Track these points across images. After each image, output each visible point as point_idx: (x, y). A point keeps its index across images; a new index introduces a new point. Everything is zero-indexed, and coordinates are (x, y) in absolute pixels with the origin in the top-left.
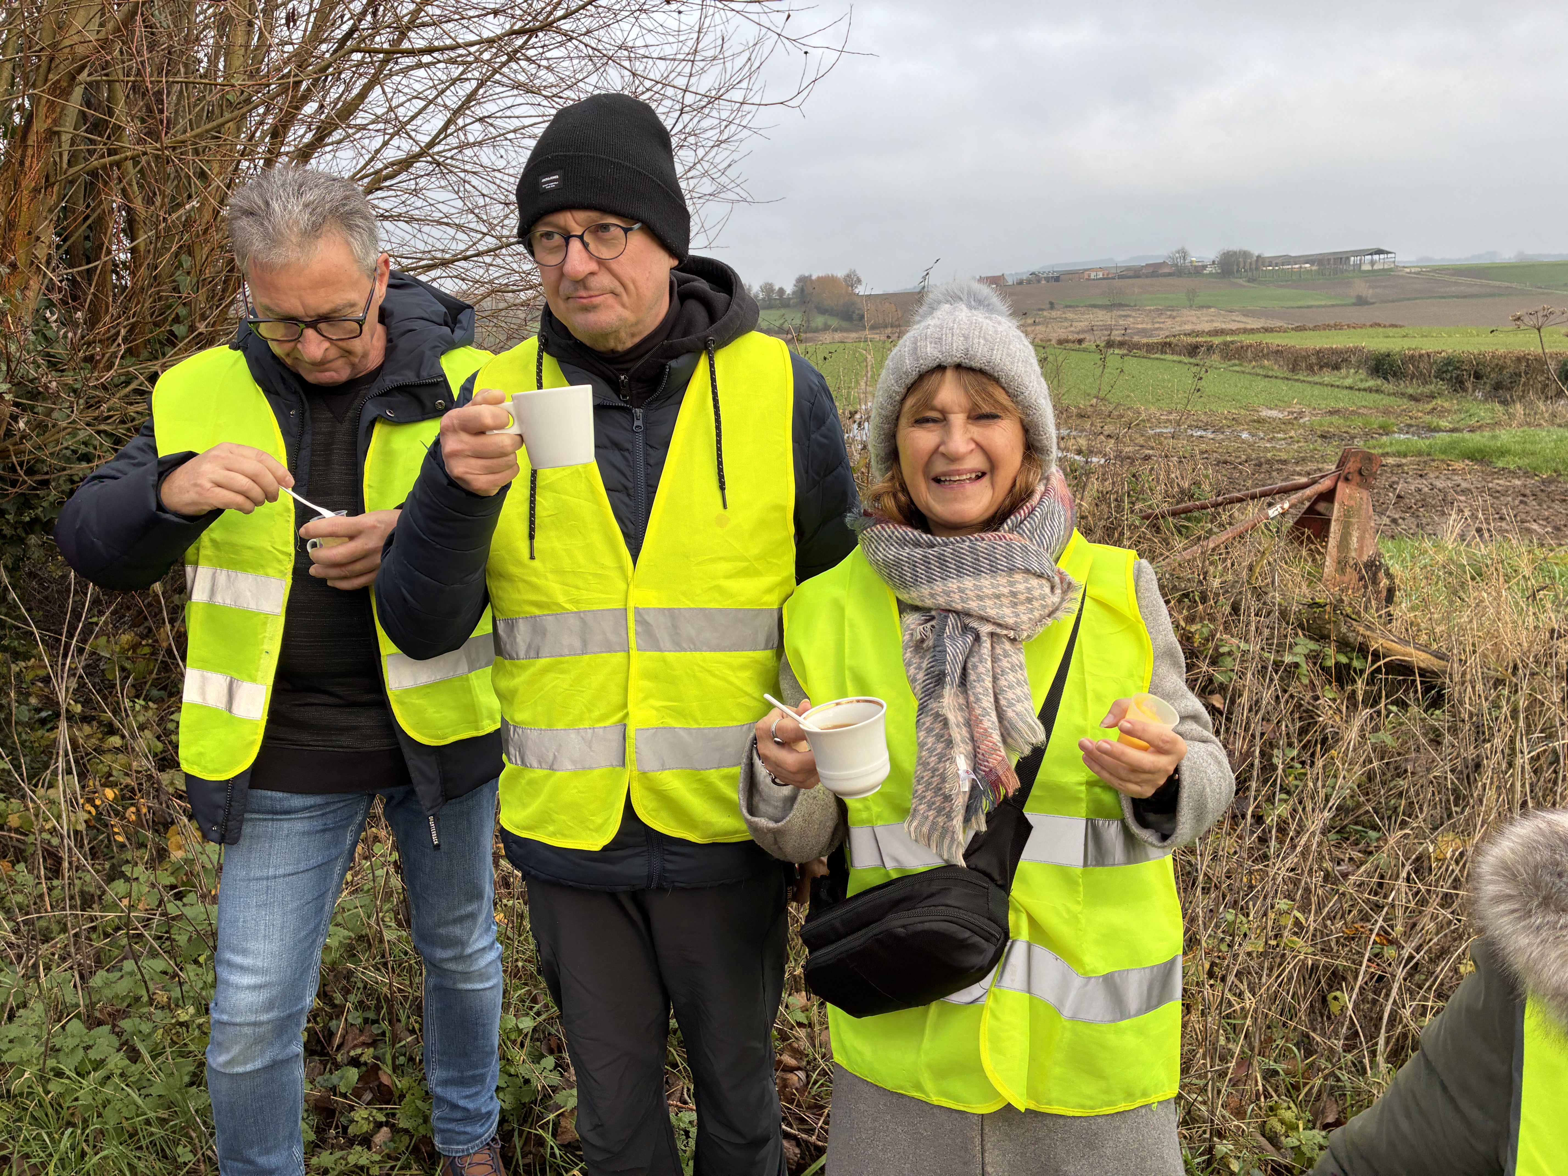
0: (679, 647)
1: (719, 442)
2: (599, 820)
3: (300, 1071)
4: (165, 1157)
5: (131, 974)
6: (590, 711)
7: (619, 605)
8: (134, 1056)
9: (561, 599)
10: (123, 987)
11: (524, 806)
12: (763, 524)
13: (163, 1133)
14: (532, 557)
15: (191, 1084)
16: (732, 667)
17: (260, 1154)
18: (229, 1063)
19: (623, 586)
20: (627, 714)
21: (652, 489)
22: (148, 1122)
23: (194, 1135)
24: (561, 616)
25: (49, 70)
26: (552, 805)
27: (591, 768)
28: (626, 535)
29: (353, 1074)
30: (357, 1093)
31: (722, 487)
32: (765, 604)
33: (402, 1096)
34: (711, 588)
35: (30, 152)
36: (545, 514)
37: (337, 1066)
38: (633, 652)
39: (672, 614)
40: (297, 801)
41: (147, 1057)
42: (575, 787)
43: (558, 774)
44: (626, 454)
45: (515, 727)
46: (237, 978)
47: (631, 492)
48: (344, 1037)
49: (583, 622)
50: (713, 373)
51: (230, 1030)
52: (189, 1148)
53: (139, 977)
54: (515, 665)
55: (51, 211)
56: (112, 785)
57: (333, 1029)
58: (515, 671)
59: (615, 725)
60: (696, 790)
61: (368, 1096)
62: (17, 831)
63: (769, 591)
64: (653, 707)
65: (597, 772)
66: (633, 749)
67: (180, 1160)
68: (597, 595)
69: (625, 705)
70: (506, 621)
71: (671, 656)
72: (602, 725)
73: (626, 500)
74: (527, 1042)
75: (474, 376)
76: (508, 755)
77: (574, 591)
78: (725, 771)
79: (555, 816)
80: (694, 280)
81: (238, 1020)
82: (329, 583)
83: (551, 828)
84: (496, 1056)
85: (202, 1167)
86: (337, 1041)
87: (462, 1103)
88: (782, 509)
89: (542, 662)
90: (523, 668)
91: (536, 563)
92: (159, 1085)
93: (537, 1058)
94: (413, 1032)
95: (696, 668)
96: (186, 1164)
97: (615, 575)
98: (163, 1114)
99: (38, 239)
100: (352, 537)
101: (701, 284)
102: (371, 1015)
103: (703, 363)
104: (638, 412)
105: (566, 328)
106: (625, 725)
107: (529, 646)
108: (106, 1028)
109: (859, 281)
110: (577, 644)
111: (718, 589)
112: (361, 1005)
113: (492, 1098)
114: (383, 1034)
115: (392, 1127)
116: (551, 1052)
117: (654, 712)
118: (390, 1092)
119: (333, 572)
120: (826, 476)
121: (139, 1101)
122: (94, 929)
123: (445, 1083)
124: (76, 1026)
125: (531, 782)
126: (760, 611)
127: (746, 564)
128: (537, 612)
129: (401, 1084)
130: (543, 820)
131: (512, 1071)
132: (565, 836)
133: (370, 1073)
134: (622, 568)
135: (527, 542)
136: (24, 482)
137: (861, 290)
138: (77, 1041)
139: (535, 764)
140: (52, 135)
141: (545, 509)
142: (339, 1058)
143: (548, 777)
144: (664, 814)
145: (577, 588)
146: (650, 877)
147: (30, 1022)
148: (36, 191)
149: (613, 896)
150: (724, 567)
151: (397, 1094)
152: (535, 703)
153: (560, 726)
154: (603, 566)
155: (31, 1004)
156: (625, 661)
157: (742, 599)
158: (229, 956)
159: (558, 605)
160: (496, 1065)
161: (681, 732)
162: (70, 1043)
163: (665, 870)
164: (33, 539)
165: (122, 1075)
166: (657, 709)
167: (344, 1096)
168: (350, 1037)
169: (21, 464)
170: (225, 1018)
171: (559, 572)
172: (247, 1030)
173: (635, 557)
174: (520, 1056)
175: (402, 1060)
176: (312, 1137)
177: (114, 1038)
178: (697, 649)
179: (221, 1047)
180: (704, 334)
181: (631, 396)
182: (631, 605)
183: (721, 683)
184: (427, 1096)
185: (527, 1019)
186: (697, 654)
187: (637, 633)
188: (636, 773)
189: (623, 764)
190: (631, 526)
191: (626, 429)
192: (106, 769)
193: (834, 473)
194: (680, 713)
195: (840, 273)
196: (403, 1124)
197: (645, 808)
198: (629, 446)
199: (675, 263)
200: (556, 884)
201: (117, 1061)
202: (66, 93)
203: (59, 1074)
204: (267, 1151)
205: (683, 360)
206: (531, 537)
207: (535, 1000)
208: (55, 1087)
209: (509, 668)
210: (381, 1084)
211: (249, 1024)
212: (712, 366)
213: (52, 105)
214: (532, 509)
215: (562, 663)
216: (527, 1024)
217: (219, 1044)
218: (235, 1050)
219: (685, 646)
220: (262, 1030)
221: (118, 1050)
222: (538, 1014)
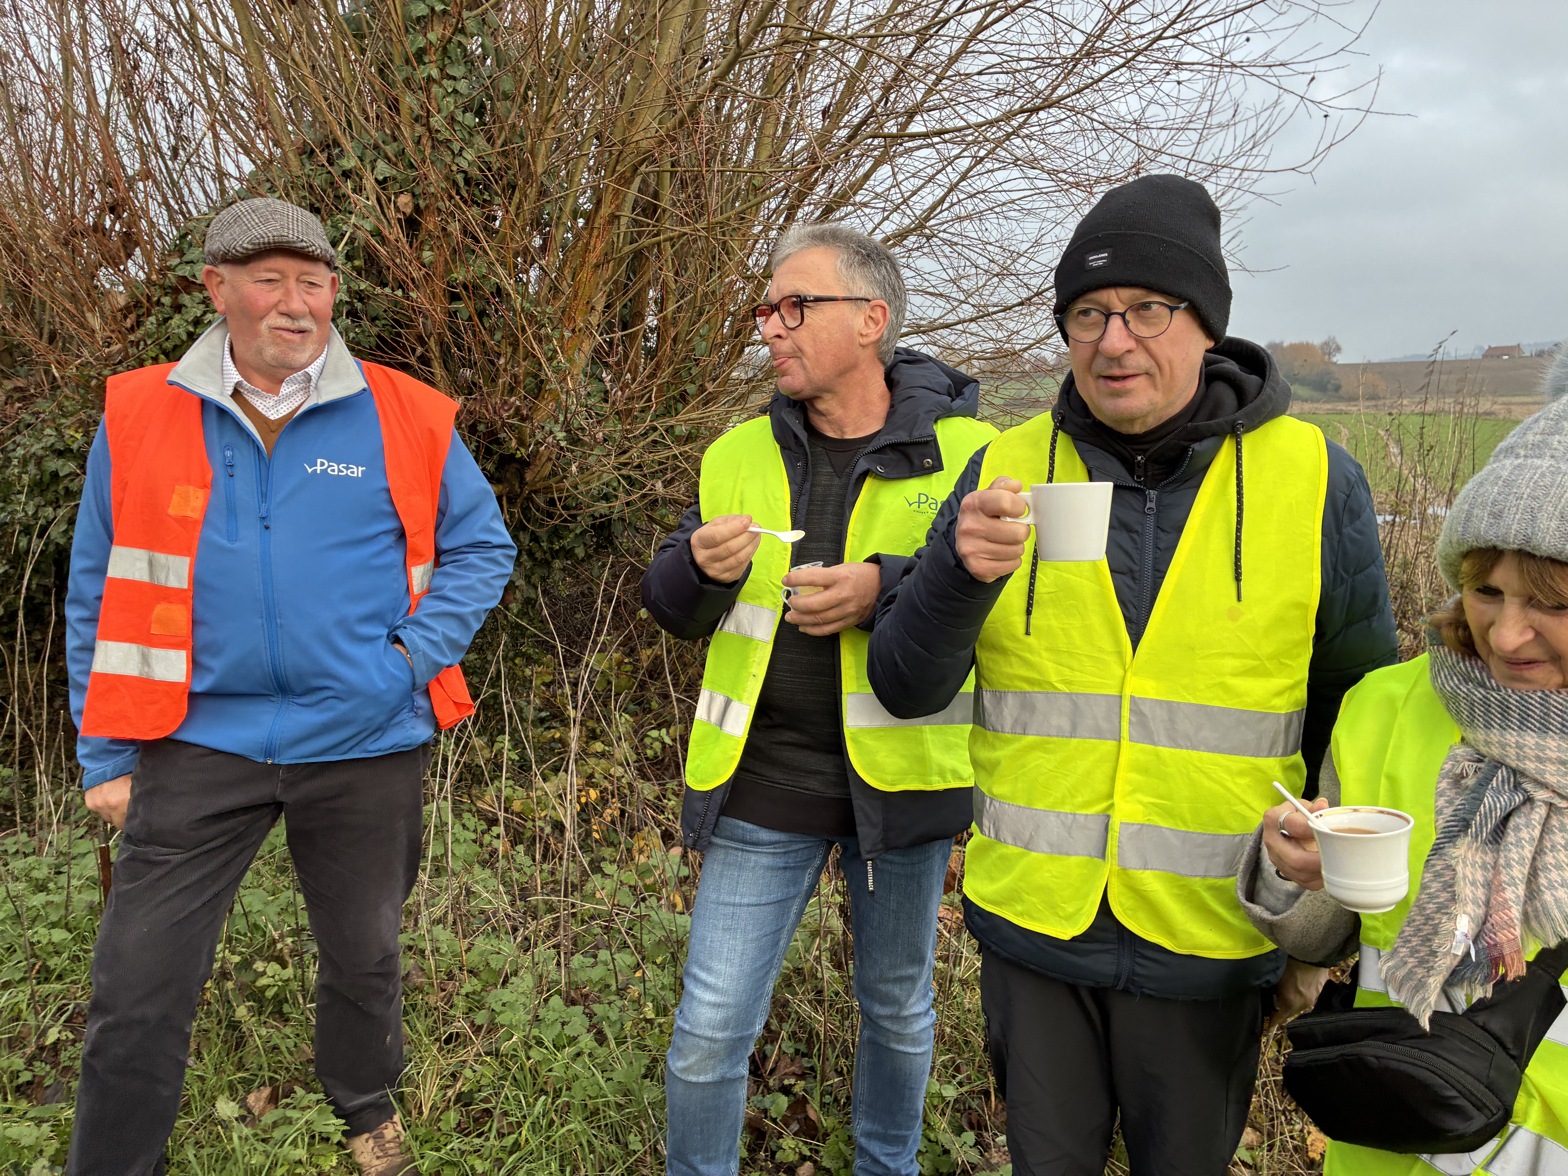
0: (1174, 743)
1: (1239, 530)
2: (1070, 909)
3: (743, 1092)
4: (618, 1141)
5: (606, 963)
6: (1073, 796)
7: (1114, 692)
8: (601, 1038)
9: (1054, 679)
10: (597, 973)
11: (992, 880)
12: (1280, 622)
13: (618, 1118)
14: (1028, 633)
15: (645, 1077)
16: (1229, 772)
17: (702, 1163)
18: (685, 1070)
19: (1119, 672)
20: (1112, 805)
21: (1160, 574)
22: (607, 1104)
23: (644, 1126)
24: (1052, 695)
25: (617, 162)
26: (1022, 884)
27: (1068, 854)
28: (1127, 620)
29: (783, 1101)
30: (787, 1122)
31: (1238, 577)
32: (1273, 707)
33: (826, 1135)
34: (1215, 685)
35: (595, 233)
36: (1044, 590)
37: (769, 1091)
38: (1125, 743)
39: (1169, 706)
40: (765, 835)
41: (613, 1044)
42: (1049, 871)
43: (1034, 854)
44: (1135, 536)
45: (992, 800)
46: (699, 992)
47: (1137, 575)
48: (776, 1062)
49: (1075, 704)
50: (1239, 458)
51: (690, 1040)
52: (639, 1138)
53: (611, 967)
54: (998, 738)
55: (605, 284)
56: (595, 786)
57: (768, 1053)
58: (997, 743)
59: (1097, 815)
60: (1178, 896)
61: (795, 1127)
62: (518, 815)
63: (1279, 694)
64: (1140, 802)
65: (1074, 859)
66: (1115, 843)
67: (631, 1147)
68: (1091, 679)
69: (1111, 796)
70: (994, 692)
71: (1165, 751)
72: (1084, 812)
73: (1130, 582)
74: (948, 1111)
75: (983, 450)
76: (980, 826)
77: (1067, 672)
78: (1211, 881)
79: (1025, 896)
80: (1222, 361)
81: (697, 1032)
82: (801, 629)
83: (1019, 908)
84: (920, 1120)
85: (648, 1159)
86: (770, 1065)
87: (883, 1159)
88: (1305, 607)
89: (1030, 739)
90: (1008, 742)
91: (1030, 639)
92: (620, 1073)
93: (959, 1131)
94: (840, 1073)
95: (1191, 768)
96: (635, 1152)
97: (1112, 659)
98: (621, 1100)
99: (593, 308)
100: (827, 587)
101: (1231, 366)
102: (803, 1048)
103: (1227, 449)
104: (1153, 493)
105: (1084, 406)
106: (1108, 817)
107: (1016, 721)
108: (579, 1009)
109: (1338, 349)
110: (1066, 724)
111: (1224, 687)
112: (793, 1036)
113: (912, 1161)
114: (812, 1069)
115: (815, 1162)
116: (972, 1127)
117: (1141, 807)
118: (816, 1129)
119: (808, 619)
120: (1355, 573)
121: (602, 1082)
122: (574, 915)
123: (869, 1135)
124: (556, 1001)
125: (1003, 858)
126: (1266, 715)
127: (1256, 663)
128: (1026, 687)
129: (827, 1122)
130: (1011, 897)
131: (932, 1136)
132: (1033, 918)
133: (799, 1104)
134: (1120, 654)
135: (1024, 618)
136: (561, 515)
137: (1340, 359)
138: (557, 1015)
139: (1009, 840)
140: (614, 218)
141: (1045, 586)
142: (771, 1082)
143: (1021, 856)
144: (1141, 915)
145: (1071, 668)
146: (1117, 978)
147: (520, 990)
148: (597, 266)
149: (1073, 989)
150: (1232, 663)
151: (822, 1131)
152: (1016, 778)
153: (1039, 806)
154: (1100, 650)
155: (521, 973)
156: (1115, 749)
157: (1249, 700)
158: (695, 970)
159: (1051, 684)
160: (918, 1128)
161: (1167, 833)
162: (552, 1016)
163: (1134, 973)
164: (557, 564)
165: (590, 1055)
166: (1144, 805)
167: (774, 1120)
168: (782, 1064)
169: (560, 499)
170: (687, 1027)
171: (1053, 650)
172: (703, 1043)
173: (1135, 643)
174: (941, 1123)
175: (828, 1099)
176: (745, 1154)
177: (587, 1020)
178: (1194, 748)
179: (680, 1053)
180: (1232, 417)
181: (1146, 476)
182: (1128, 692)
183: (1216, 787)
184: (850, 1141)
185: (951, 1087)
186: (1194, 754)
187: (1130, 723)
188: (1116, 868)
189: (1103, 856)
190: (1133, 610)
191: (1135, 510)
192: (590, 771)
193: (1366, 572)
194: (1168, 813)
195: (1317, 340)
196: (826, 1163)
197: (1121, 905)
198: (1139, 528)
199: (1210, 344)
200: (1016, 964)
201: (587, 1041)
202: (628, 183)
203: (540, 1043)
204: (708, 1161)
205: (1207, 443)
206: (1029, 613)
207: (958, 1069)
208: (536, 1054)
209: (991, 739)
210: (807, 1118)
211: (706, 1038)
212: (1239, 451)
213: (616, 192)
214: (1032, 584)
215: (1048, 743)
216: (950, 1092)
217: (679, 1050)
218: (692, 1059)
219: (1181, 742)
220: (717, 1046)
221: (589, 1031)
222: (961, 1084)
